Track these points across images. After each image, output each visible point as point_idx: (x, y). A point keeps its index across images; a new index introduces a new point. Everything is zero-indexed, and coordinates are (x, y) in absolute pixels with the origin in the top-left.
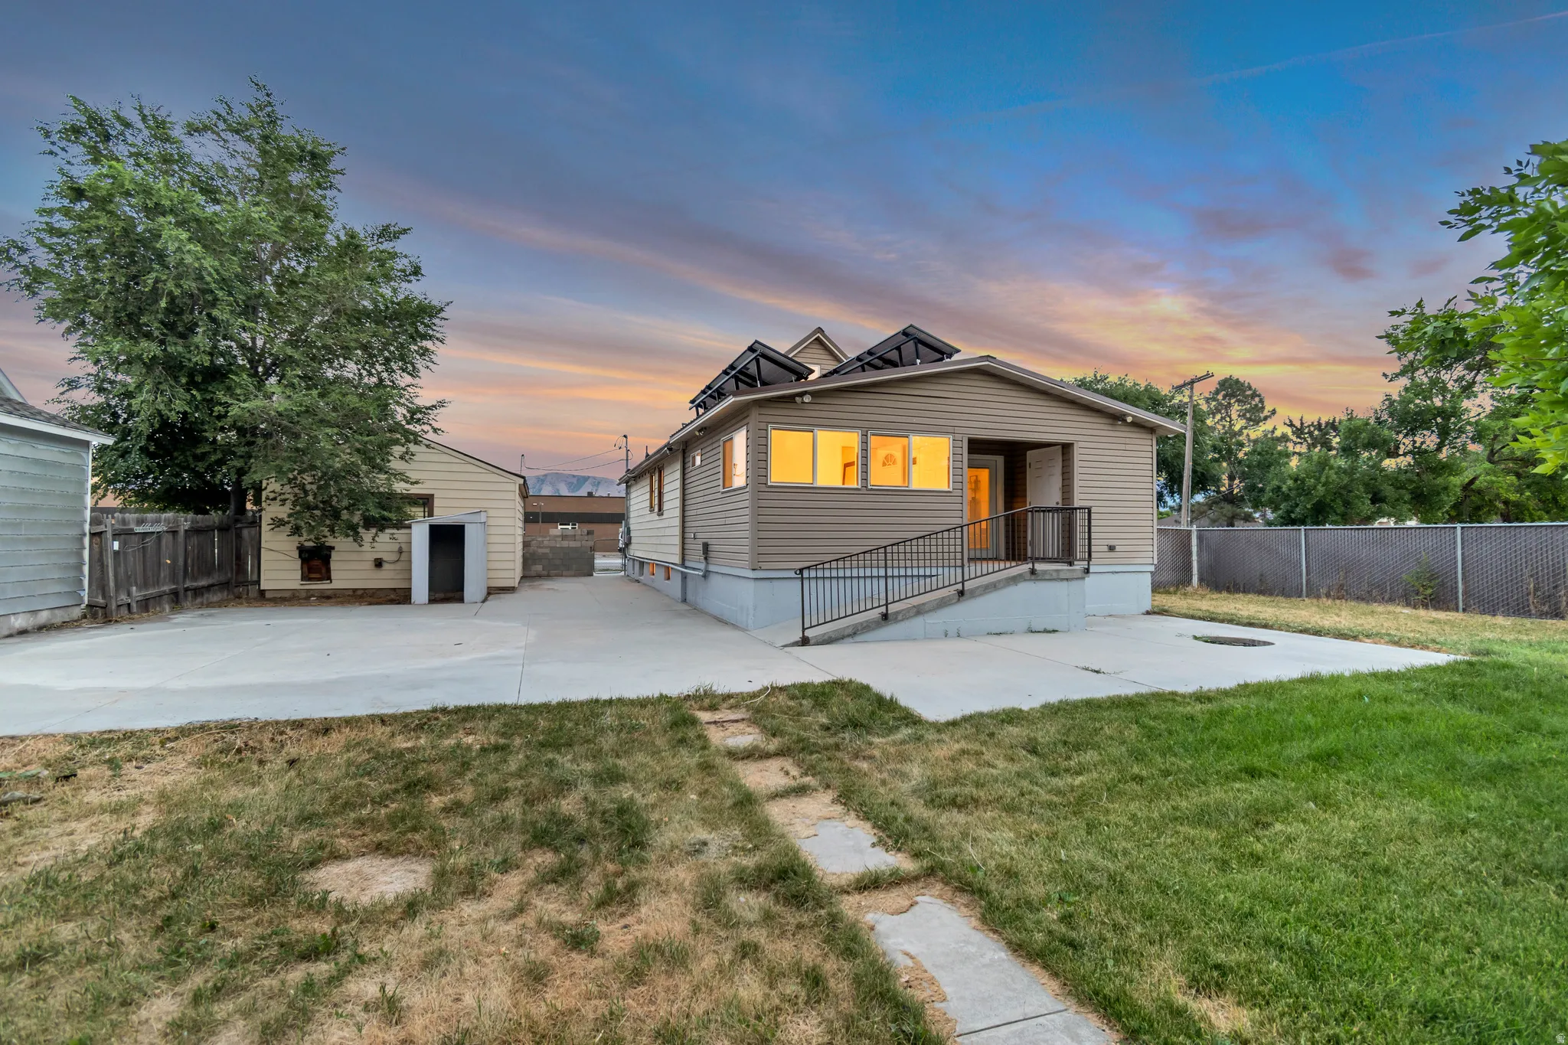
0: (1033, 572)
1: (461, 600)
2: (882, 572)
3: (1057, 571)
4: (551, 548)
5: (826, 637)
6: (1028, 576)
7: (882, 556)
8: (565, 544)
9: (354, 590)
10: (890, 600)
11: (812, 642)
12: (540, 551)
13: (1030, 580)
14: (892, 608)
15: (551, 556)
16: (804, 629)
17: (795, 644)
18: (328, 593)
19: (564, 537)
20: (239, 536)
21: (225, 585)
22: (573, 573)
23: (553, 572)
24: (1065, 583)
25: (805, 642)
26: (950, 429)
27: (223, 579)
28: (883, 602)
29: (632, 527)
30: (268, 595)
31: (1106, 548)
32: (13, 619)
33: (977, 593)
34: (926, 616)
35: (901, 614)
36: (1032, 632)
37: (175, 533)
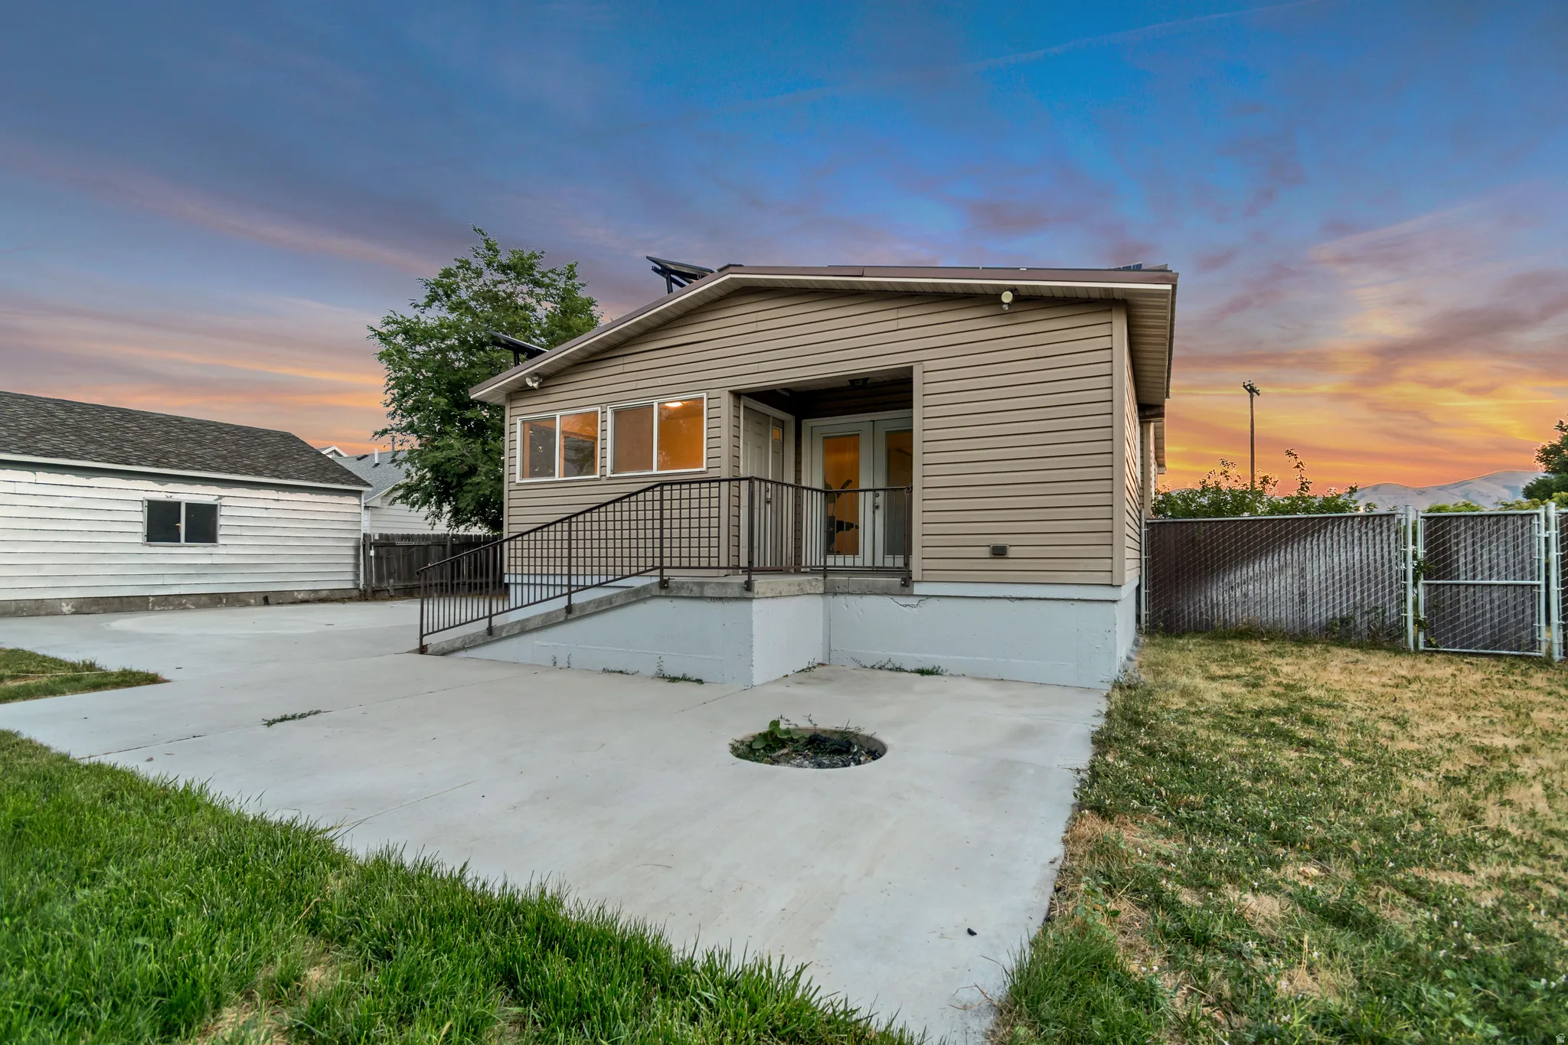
0: (664, 584)
3: (701, 585)
5: (440, 648)
6: (656, 591)
11: (430, 650)
13: (663, 597)
14: (496, 621)
16: (422, 636)
17: (414, 652)
24: (718, 604)
25: (423, 650)
31: (984, 551)
32: (296, 593)
33: (589, 610)
34: (535, 635)
35: (505, 630)
36: (664, 677)
37: (444, 546)
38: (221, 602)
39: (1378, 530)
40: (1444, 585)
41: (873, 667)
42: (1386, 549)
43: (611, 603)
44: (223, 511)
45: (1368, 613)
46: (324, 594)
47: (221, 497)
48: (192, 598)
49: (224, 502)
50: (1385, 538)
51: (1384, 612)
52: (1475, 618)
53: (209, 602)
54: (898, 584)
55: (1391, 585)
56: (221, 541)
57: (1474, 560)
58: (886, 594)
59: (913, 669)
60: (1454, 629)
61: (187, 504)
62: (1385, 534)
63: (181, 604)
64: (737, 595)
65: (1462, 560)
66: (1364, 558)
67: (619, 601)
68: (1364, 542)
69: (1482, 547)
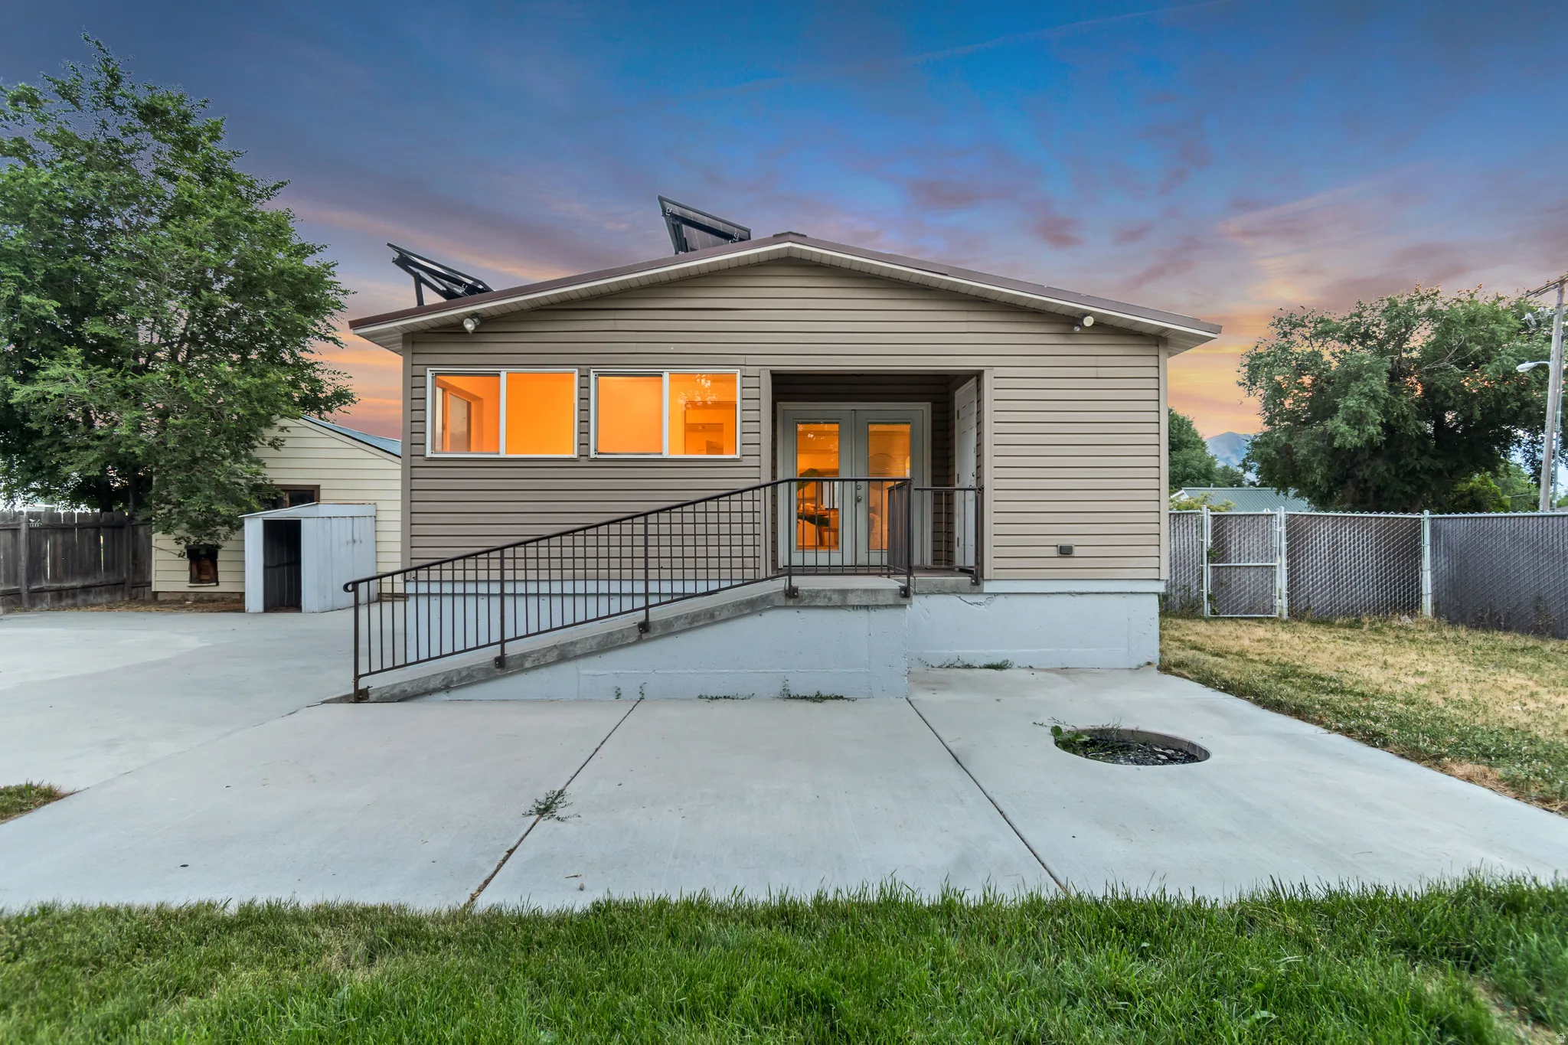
0: (791, 593)
1: (297, 608)
2: (495, 589)
3: (844, 592)
5: (396, 691)
6: (781, 600)
7: (495, 564)
10: (509, 635)
11: (372, 697)
13: (786, 607)
14: (512, 649)
16: (357, 677)
17: (345, 699)
18: (216, 596)
21: (117, 587)
24: (863, 613)
25: (360, 696)
26: (740, 360)
27: (113, 579)
28: (496, 637)
30: (160, 598)
31: (1054, 552)
33: (676, 628)
34: (581, 662)
35: (530, 659)
36: (790, 697)
37: (15, 530)
39: (1186, 525)
40: (1223, 567)
41: (940, 667)
42: (1190, 540)
43: (712, 616)
45: (1180, 590)
50: (1190, 531)
51: (1189, 590)
52: (1240, 591)
54: (969, 582)
55: (1193, 568)
57: (1240, 547)
58: (954, 593)
59: (982, 665)
60: (1228, 599)
62: (1190, 528)
64: (892, 603)
65: (1233, 548)
66: (1177, 546)
67: (725, 614)
68: (1177, 534)
69: (1244, 538)
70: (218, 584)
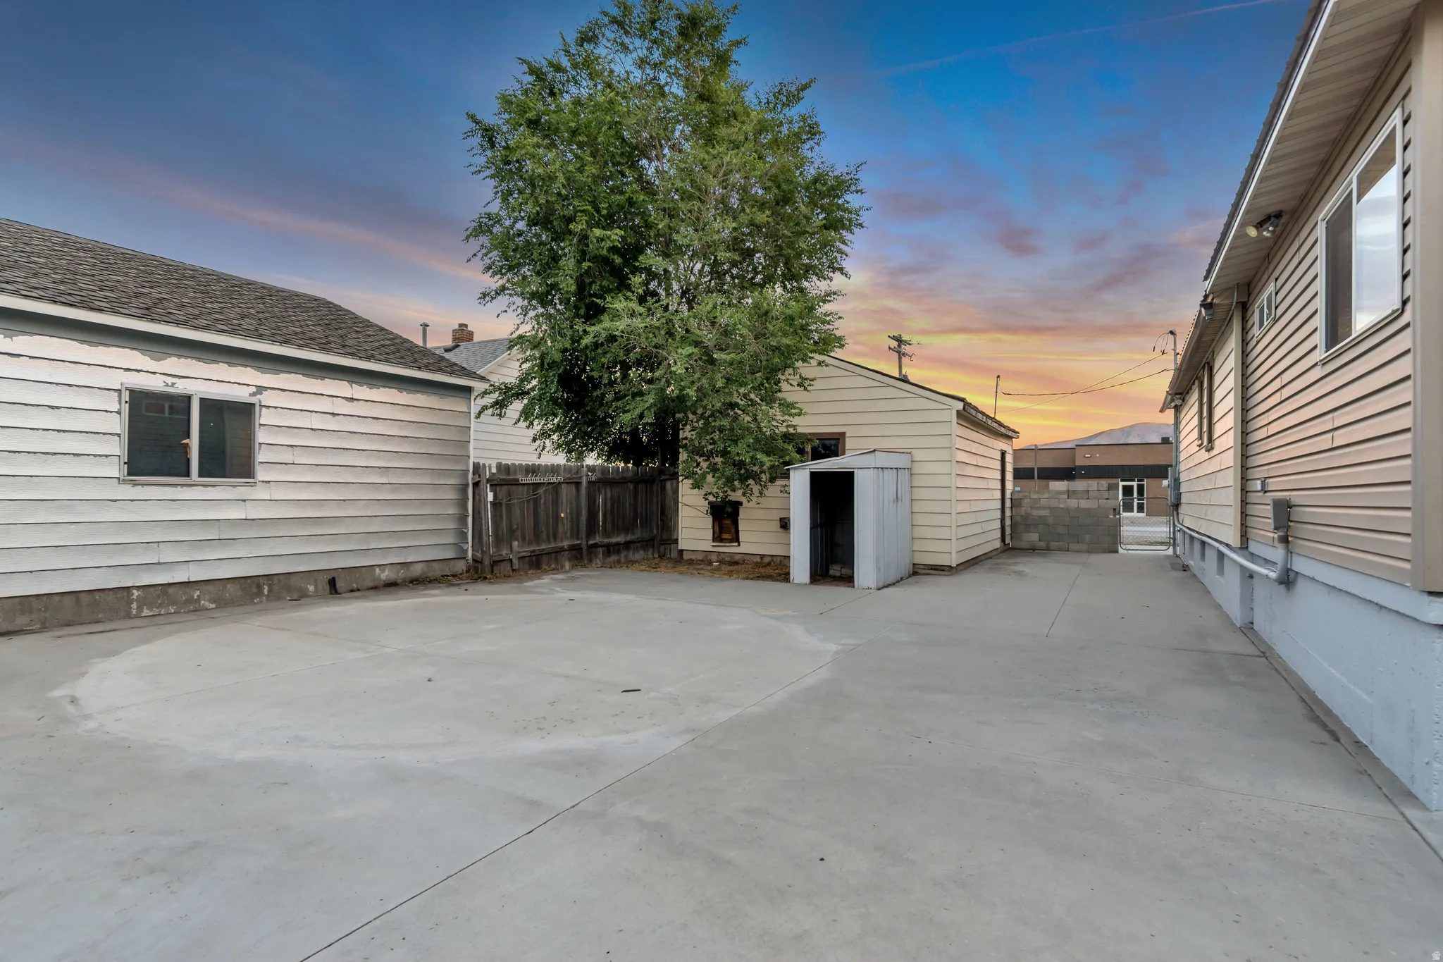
1: (848, 580)
4: (1052, 509)
8: (1073, 503)
9: (762, 556)
12: (1036, 513)
15: (1050, 521)
18: (737, 558)
19: (1070, 494)
20: (663, 488)
21: (648, 543)
22: (1084, 547)
23: (1054, 544)
27: (646, 535)
29: (1183, 478)
30: (686, 556)
32: (377, 570)
37: (578, 484)
38: (260, 592)
44: (265, 417)
46: (417, 570)
47: (260, 389)
48: (211, 588)
49: (267, 399)
53: (240, 593)
56: (261, 474)
61: (201, 399)
63: (190, 601)
70: (739, 545)
